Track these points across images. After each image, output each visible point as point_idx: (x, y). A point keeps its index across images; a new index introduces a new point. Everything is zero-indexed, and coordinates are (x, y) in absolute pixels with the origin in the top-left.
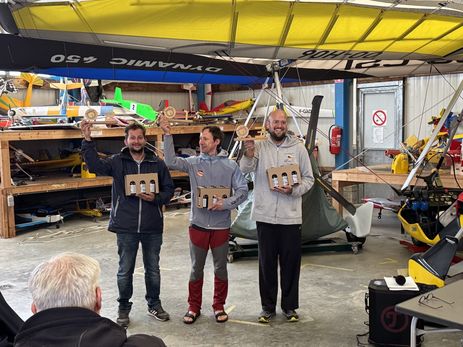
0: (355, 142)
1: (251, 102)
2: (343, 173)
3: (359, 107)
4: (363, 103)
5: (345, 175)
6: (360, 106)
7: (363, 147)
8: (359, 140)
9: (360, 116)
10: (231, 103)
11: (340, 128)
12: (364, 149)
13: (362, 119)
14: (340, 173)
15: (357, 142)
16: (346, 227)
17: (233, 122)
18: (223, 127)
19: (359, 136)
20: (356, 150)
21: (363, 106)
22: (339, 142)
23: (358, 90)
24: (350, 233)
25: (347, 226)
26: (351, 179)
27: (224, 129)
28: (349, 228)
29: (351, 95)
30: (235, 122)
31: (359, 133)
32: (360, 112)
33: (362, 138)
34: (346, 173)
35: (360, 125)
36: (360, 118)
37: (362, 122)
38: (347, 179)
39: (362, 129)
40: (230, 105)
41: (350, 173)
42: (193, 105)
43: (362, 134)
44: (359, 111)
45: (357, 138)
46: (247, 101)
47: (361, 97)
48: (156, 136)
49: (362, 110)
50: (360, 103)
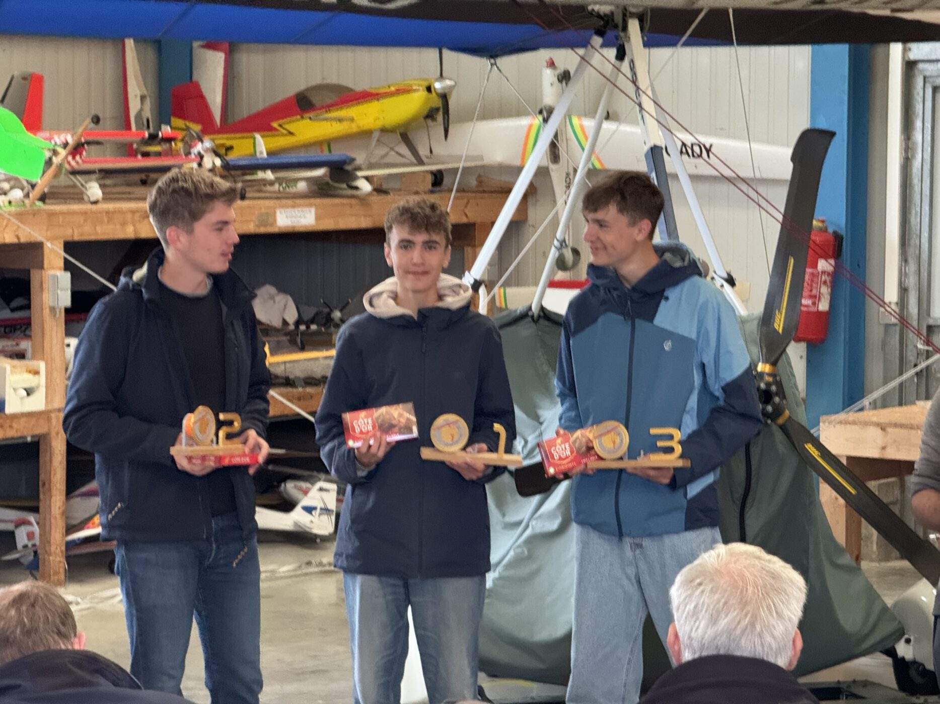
0: (891, 294)
1: (427, 100)
2: (866, 424)
3: (915, 144)
4: (928, 125)
5: (874, 433)
6: (918, 136)
7: (929, 315)
8: (911, 282)
9: (916, 181)
10: (330, 99)
11: (830, 230)
12: (931, 322)
13: (926, 191)
14: (854, 423)
15: (903, 290)
16: (898, 639)
17: (357, 188)
18: (313, 210)
19: (912, 267)
20: (898, 328)
21: (928, 138)
22: (825, 291)
23: (910, 66)
24: (914, 662)
25: (900, 633)
26: (898, 449)
27: (318, 218)
28: (908, 641)
29: (878, 86)
30: (365, 187)
31: (912, 252)
32: (917, 164)
33: (924, 275)
34: (877, 425)
35: (914, 220)
36: (917, 188)
37: (926, 208)
38: (884, 448)
39: (925, 235)
40: (329, 107)
41: (896, 425)
42: (143, 98)
43: (925, 255)
44: (913, 156)
45: (902, 275)
46: (407, 91)
47: (920, 99)
48: (35, 248)
49: (927, 157)
50: (918, 124)
